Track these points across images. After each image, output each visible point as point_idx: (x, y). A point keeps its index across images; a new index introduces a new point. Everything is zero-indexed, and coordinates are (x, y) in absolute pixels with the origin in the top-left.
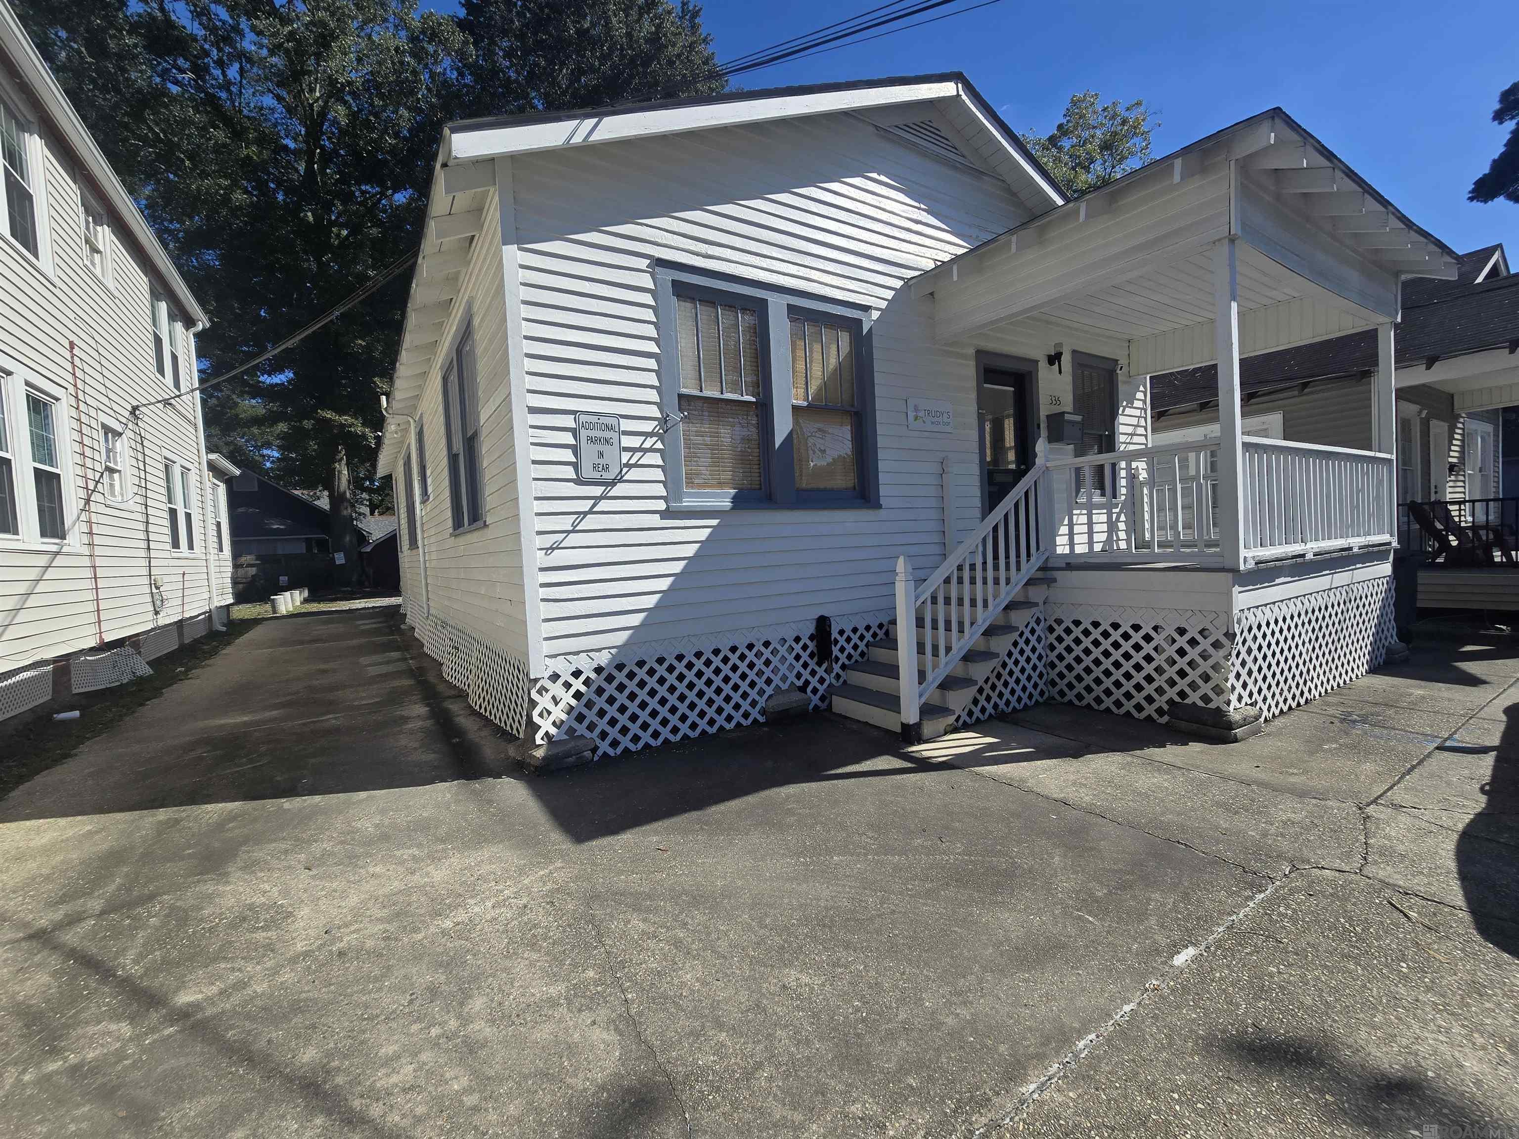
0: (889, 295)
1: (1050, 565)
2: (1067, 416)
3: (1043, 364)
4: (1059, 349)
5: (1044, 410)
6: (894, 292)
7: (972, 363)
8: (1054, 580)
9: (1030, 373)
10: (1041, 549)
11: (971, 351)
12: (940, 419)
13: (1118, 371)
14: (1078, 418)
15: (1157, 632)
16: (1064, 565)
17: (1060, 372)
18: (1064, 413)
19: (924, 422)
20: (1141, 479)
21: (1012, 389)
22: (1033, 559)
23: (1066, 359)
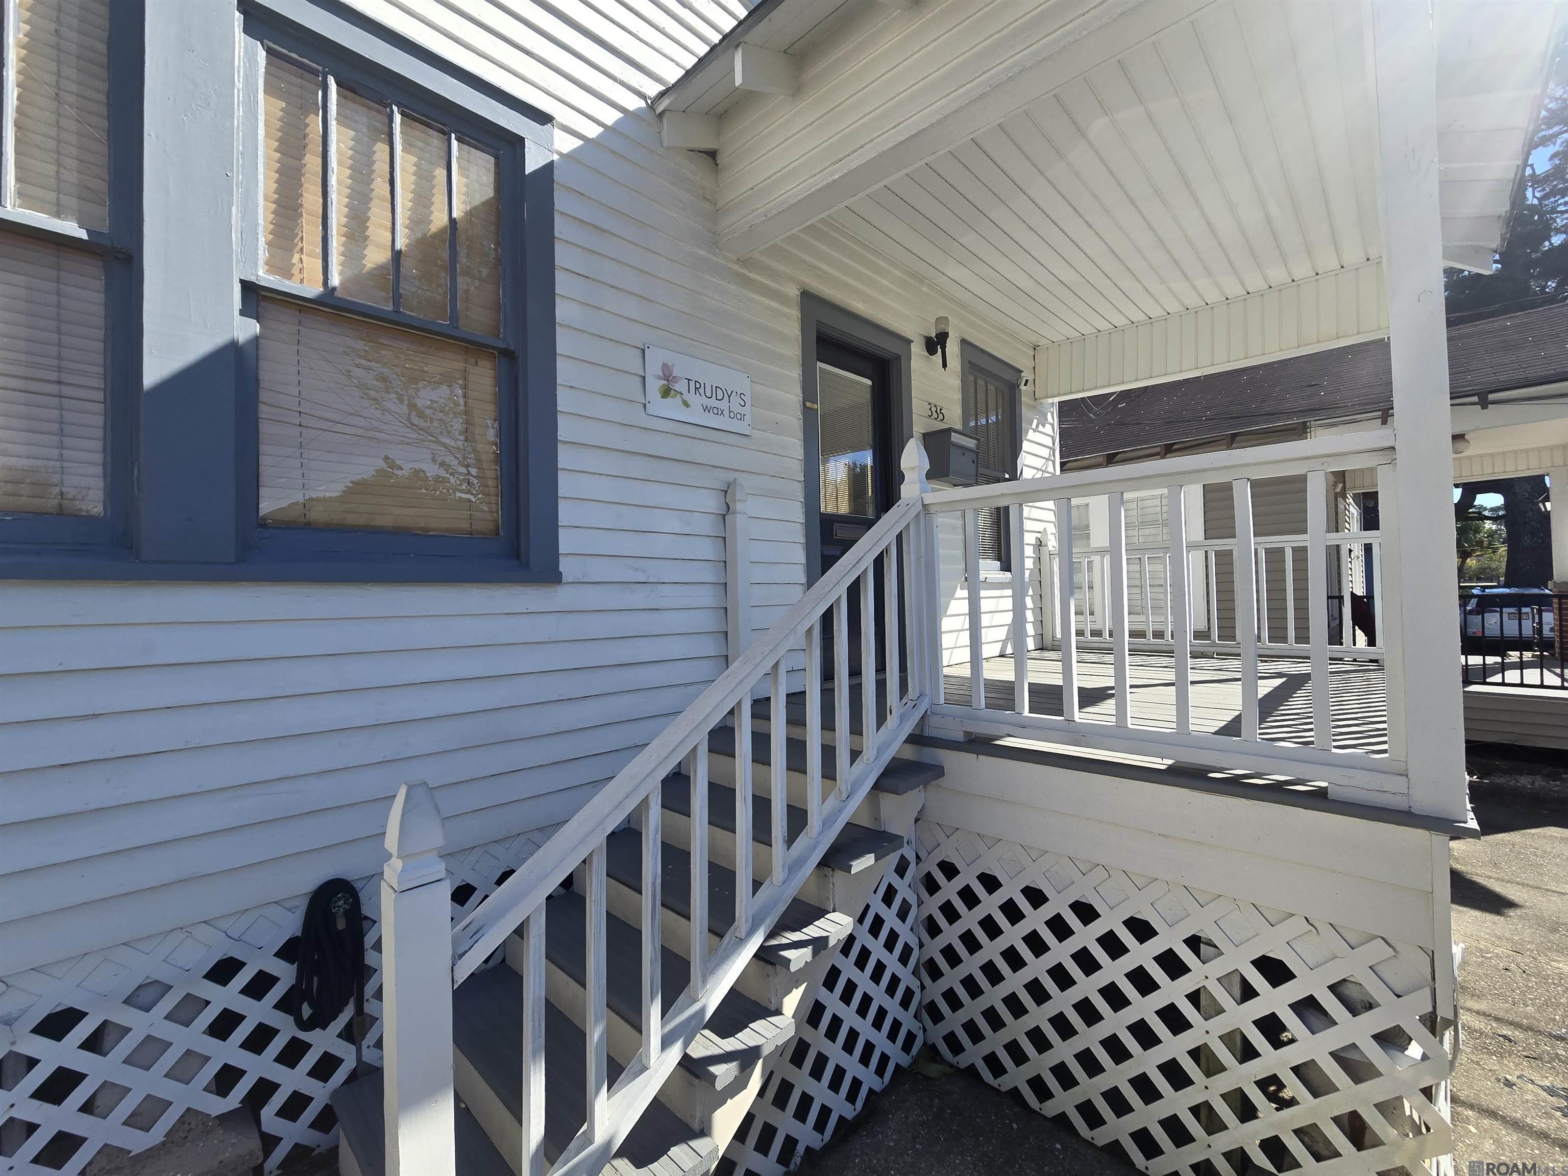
0: (611, 117)
1: (929, 732)
2: (955, 438)
3: (917, 349)
4: (942, 327)
5: (920, 424)
6: (621, 115)
7: (795, 313)
8: (937, 771)
9: (898, 358)
10: (912, 692)
11: (794, 292)
12: (724, 405)
13: (1023, 388)
14: (971, 443)
15: (1197, 953)
16: (960, 737)
17: (945, 365)
18: (949, 431)
19: (686, 404)
20: (1051, 548)
21: (869, 382)
22: (892, 721)
23: (953, 347)
